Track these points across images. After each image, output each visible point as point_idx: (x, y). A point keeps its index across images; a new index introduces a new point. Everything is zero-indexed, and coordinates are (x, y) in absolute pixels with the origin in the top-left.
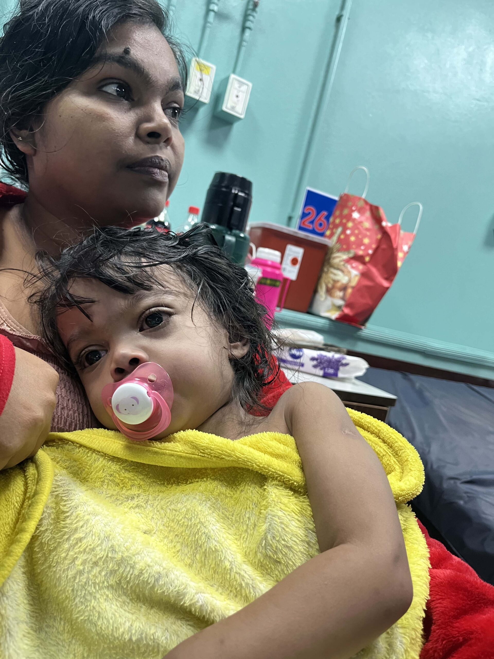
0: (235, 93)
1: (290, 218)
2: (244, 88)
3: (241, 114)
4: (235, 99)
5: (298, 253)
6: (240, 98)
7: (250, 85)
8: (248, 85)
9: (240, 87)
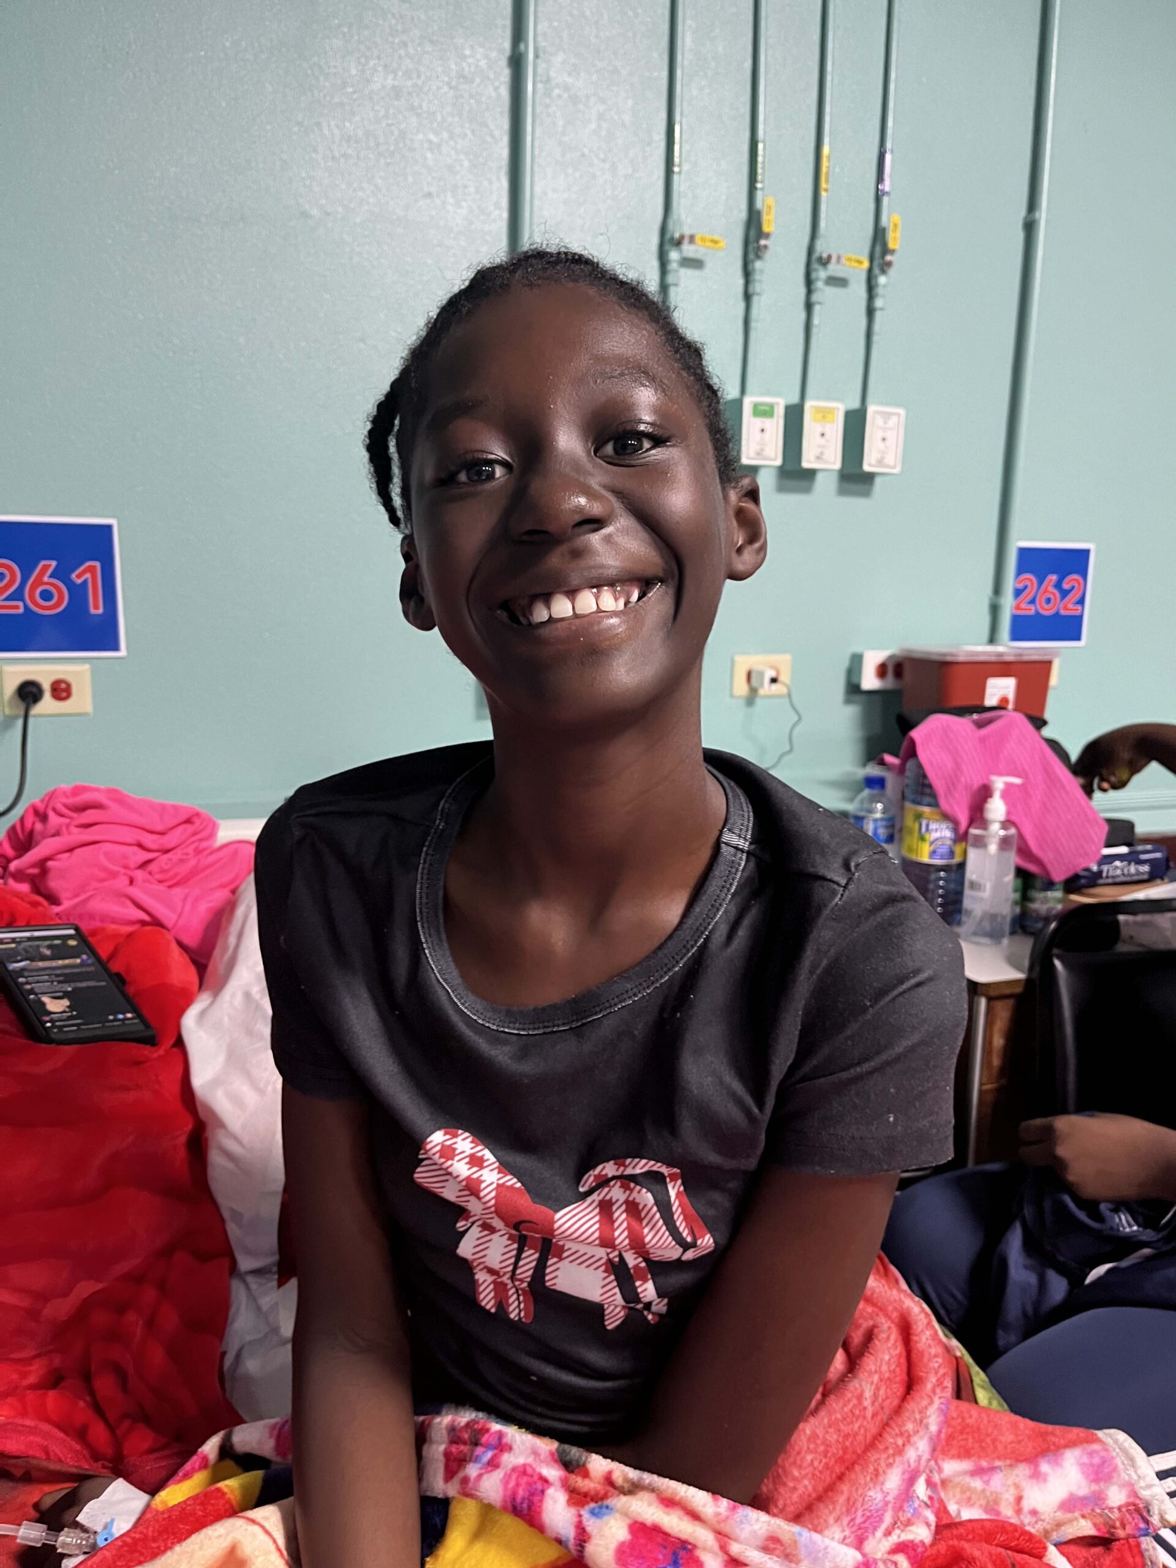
0: (880, 434)
1: (993, 607)
2: (893, 421)
3: (894, 467)
4: (881, 445)
6: (889, 442)
7: (902, 412)
8: (899, 415)
9: (885, 423)
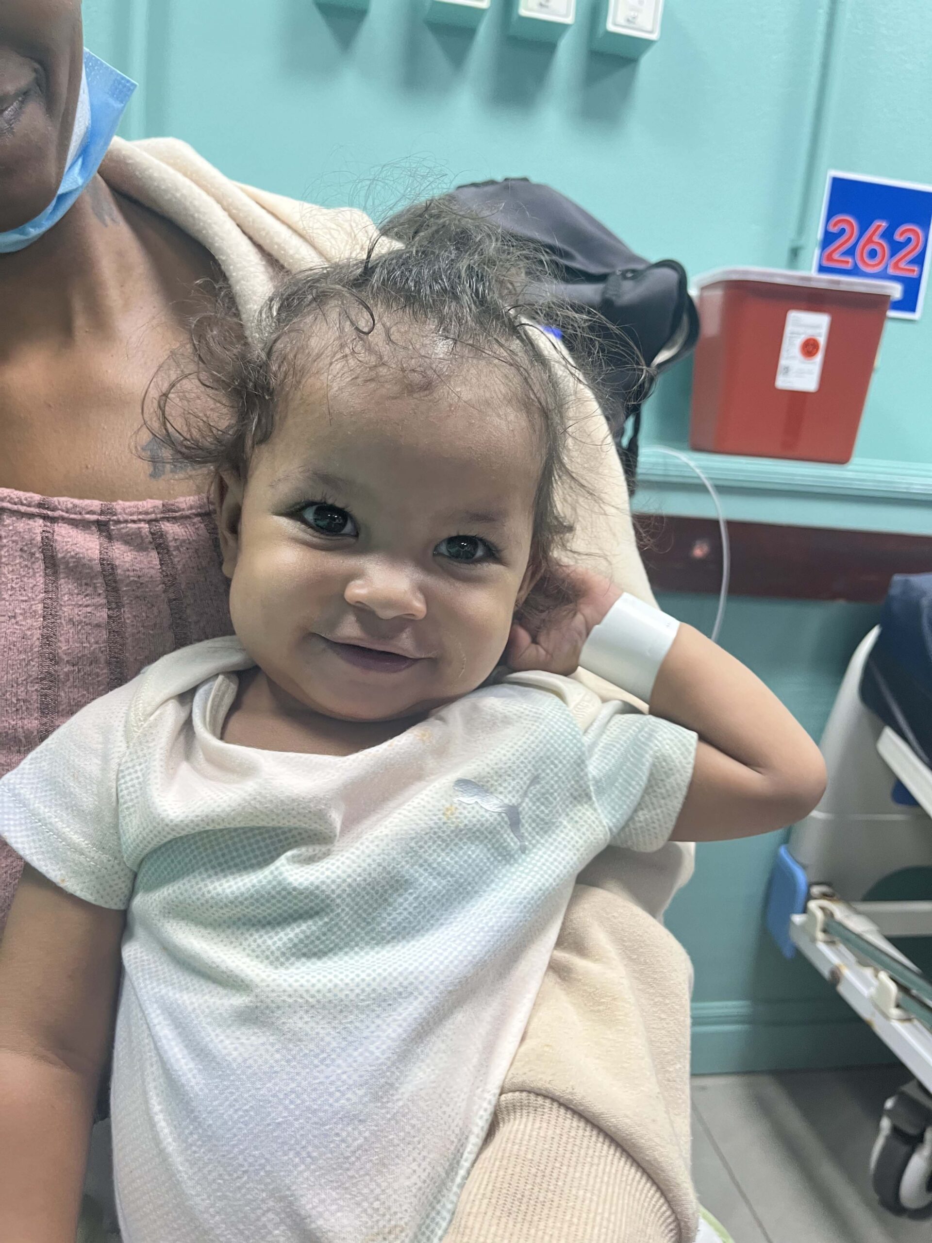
1: (795, 253)
3: (652, 31)
5: (818, 327)
